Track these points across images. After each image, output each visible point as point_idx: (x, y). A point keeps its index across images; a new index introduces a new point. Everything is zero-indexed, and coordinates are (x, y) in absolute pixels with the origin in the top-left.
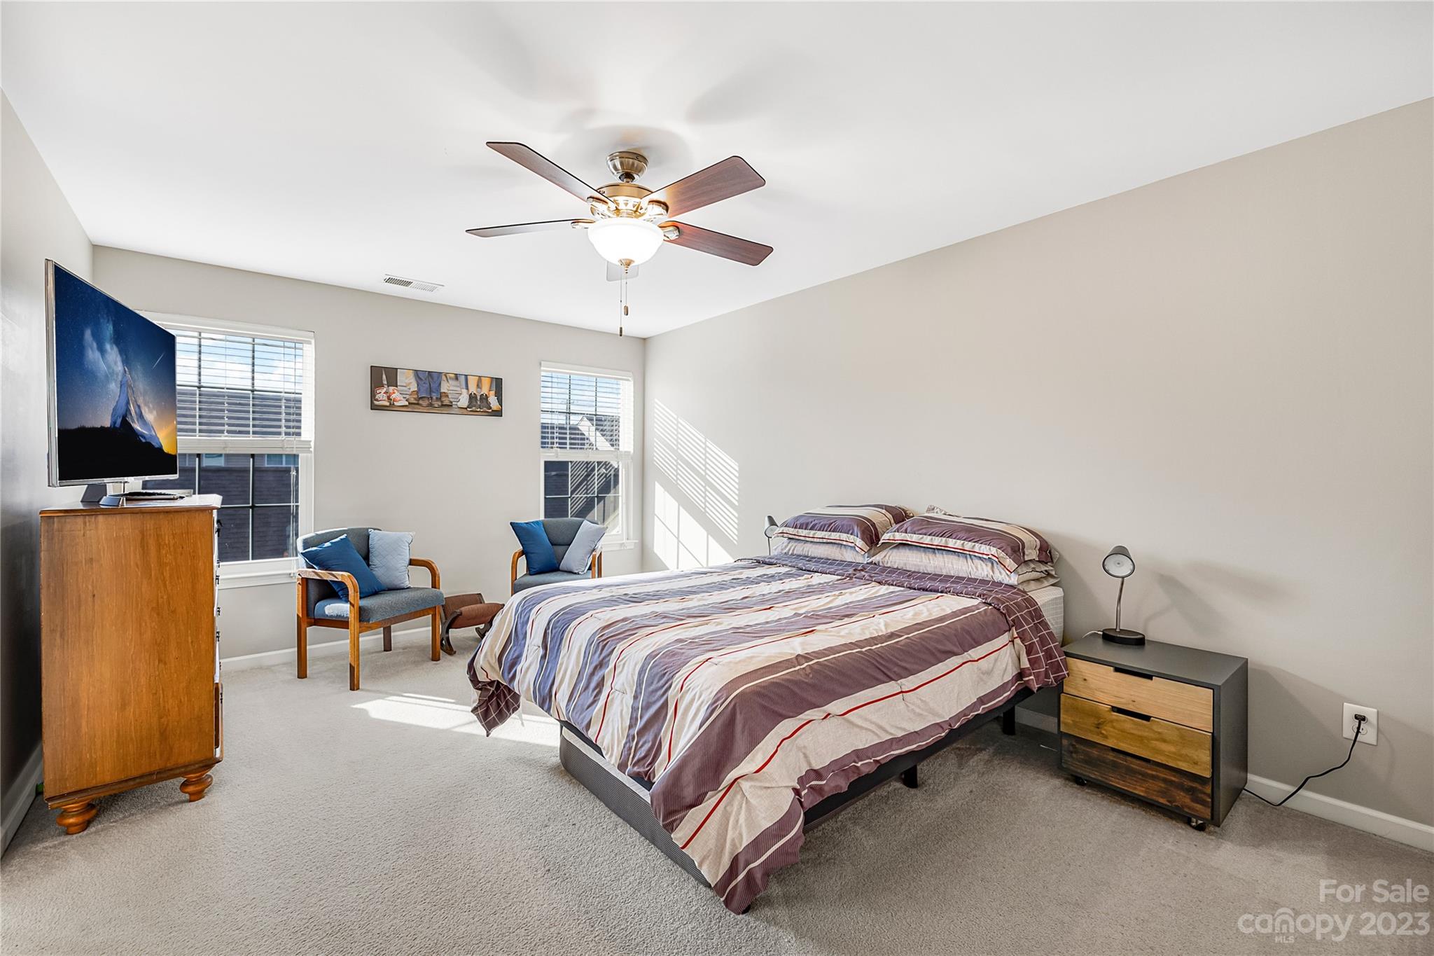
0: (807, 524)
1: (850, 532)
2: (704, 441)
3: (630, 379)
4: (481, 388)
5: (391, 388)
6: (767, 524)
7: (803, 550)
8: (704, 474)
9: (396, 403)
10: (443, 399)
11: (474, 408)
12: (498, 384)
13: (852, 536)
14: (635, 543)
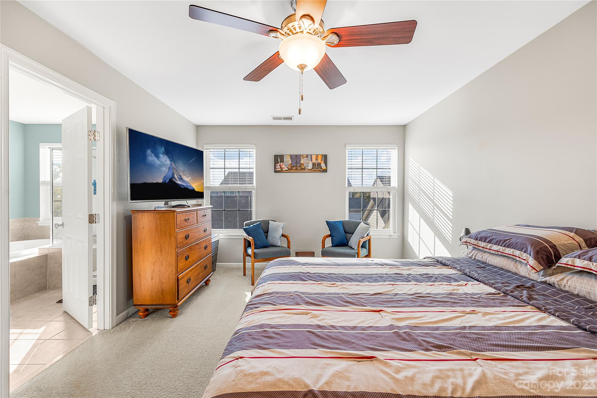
0: (486, 238)
1: (524, 250)
2: (433, 178)
3: (396, 148)
4: (317, 160)
5: (282, 163)
6: (463, 233)
7: (482, 257)
8: (433, 198)
9: (283, 169)
10: (302, 166)
11: (314, 169)
12: (325, 158)
13: (525, 254)
14: (398, 235)
